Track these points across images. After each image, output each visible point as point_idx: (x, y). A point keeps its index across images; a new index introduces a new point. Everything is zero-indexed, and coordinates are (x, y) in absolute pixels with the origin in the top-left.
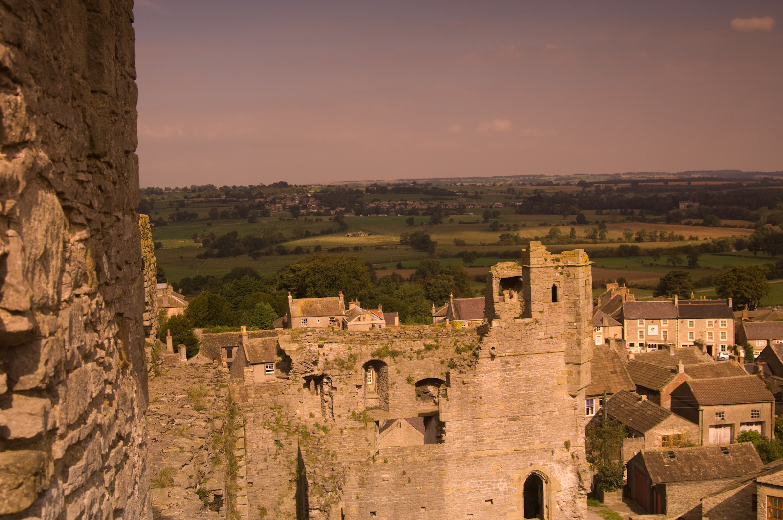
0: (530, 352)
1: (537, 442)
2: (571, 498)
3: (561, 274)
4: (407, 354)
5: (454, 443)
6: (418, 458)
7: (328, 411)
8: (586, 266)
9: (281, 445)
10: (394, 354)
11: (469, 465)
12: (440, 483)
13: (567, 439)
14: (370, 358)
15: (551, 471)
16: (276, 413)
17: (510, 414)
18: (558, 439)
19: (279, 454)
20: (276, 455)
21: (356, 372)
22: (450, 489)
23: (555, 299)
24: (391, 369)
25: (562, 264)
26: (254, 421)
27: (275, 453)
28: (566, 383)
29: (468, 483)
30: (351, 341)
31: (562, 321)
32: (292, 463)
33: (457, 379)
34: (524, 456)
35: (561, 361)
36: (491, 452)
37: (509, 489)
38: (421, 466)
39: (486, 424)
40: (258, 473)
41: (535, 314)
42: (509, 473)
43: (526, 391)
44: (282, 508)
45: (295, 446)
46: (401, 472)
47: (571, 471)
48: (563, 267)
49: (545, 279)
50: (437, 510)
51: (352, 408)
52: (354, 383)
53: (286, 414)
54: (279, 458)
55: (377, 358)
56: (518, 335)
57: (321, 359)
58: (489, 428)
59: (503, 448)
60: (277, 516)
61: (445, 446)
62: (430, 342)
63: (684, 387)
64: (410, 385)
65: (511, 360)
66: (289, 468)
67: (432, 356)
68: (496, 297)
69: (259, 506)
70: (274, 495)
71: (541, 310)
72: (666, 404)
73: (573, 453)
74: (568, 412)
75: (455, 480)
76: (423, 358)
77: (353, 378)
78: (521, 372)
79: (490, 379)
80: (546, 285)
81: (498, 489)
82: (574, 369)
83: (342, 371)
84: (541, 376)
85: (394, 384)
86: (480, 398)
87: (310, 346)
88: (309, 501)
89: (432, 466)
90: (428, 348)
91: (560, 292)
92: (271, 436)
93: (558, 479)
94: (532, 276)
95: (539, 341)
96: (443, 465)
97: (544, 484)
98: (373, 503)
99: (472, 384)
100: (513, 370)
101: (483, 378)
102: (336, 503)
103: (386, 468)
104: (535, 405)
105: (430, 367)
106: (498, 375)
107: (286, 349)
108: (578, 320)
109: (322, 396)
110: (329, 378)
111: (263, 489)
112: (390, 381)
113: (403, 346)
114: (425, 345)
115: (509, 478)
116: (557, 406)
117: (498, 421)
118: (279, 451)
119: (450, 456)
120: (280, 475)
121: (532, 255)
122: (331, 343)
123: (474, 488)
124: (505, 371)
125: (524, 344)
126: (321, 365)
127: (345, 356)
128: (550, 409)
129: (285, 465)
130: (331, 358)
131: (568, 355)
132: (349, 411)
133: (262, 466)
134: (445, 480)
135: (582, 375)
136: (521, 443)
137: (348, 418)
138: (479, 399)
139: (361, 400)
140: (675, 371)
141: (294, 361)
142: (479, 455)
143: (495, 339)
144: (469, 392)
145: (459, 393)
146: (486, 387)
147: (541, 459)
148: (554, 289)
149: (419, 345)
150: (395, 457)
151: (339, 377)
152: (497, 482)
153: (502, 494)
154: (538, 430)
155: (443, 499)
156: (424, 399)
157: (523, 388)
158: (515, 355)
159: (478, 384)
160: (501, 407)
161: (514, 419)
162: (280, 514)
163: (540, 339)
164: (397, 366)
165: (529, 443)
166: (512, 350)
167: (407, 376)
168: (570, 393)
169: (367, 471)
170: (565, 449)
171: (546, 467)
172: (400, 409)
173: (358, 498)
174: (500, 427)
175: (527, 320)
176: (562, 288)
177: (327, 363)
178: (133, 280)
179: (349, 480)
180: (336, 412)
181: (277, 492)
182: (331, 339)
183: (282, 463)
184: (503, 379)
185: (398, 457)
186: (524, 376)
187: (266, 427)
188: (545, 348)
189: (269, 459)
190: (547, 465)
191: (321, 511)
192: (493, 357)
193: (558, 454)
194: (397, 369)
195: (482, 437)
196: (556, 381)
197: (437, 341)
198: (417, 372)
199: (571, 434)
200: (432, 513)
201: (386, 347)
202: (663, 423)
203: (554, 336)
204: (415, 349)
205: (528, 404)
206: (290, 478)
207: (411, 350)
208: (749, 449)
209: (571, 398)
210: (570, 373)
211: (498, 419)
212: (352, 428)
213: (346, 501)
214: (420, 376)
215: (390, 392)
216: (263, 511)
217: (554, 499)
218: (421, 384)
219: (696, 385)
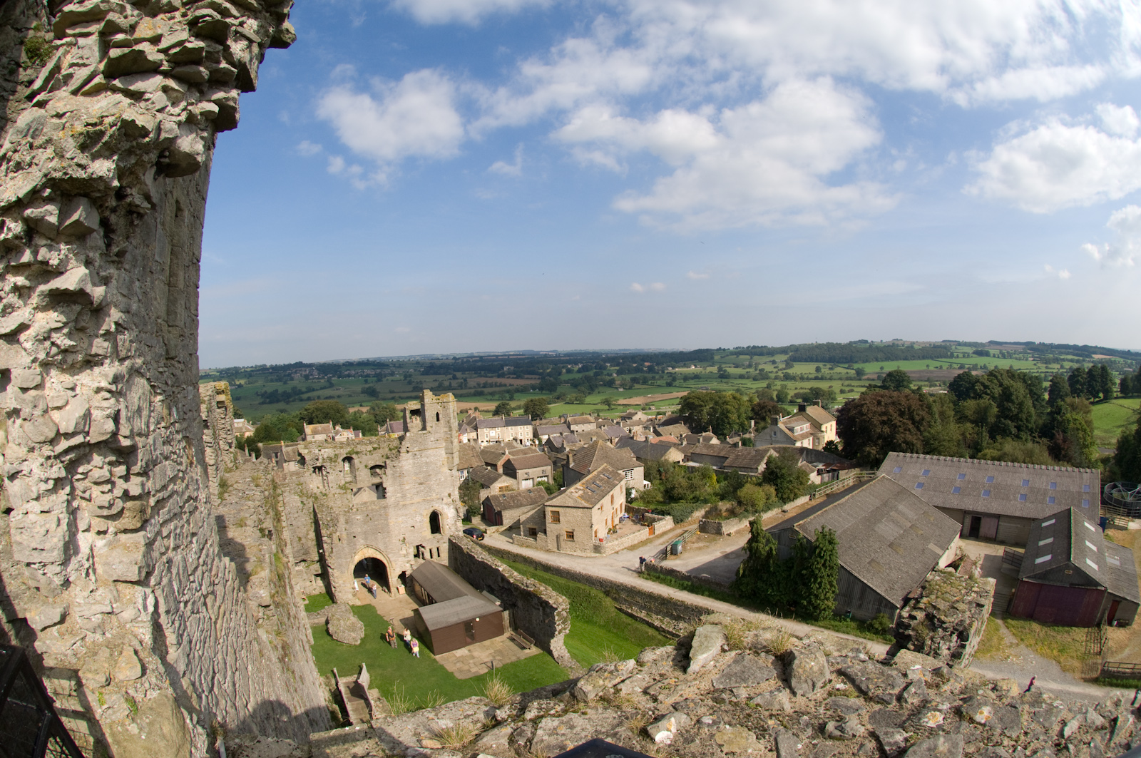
0: (427, 448)
1: (434, 494)
2: (454, 522)
3: (441, 406)
4: (364, 453)
5: (392, 498)
6: (374, 507)
7: (326, 485)
8: (454, 402)
9: (304, 504)
10: (357, 453)
11: (401, 509)
12: (386, 519)
13: (449, 492)
14: (345, 456)
15: (443, 509)
16: (300, 487)
17: (419, 481)
18: (445, 492)
20: (302, 509)
21: (339, 463)
22: (392, 522)
23: (438, 420)
24: (356, 461)
25: (441, 401)
26: (288, 492)
28: (446, 463)
29: (401, 519)
30: (335, 447)
31: (442, 431)
32: (311, 513)
33: (391, 465)
34: (428, 502)
35: (443, 452)
36: (411, 502)
37: (422, 520)
38: (376, 511)
39: (407, 487)
40: (293, 519)
41: (428, 428)
42: (422, 512)
43: (426, 469)
44: (308, 536)
45: (311, 504)
46: (366, 515)
47: (453, 508)
48: (441, 403)
49: (433, 409)
50: (387, 533)
51: (339, 483)
52: (338, 469)
53: (305, 487)
54: (304, 510)
55: (349, 455)
56: (420, 440)
57: (320, 457)
58: (409, 489)
59: (417, 499)
60: (307, 541)
61: (387, 499)
62: (375, 446)
63: (509, 461)
64: (367, 469)
65: (417, 453)
66: (310, 515)
67: (377, 453)
68: (408, 420)
69: (296, 535)
70: (304, 530)
71: (431, 426)
72: (501, 470)
73: (453, 499)
74: (450, 479)
75: (394, 517)
76: (372, 454)
77: (337, 467)
78: (423, 459)
79: (407, 464)
80: (433, 412)
81: (417, 520)
82: (450, 456)
83: (331, 463)
84: (433, 460)
85: (359, 469)
87: (315, 450)
88: (322, 532)
89: (382, 511)
90: (375, 449)
91: (440, 416)
92: (299, 499)
93: (447, 513)
94: (426, 408)
95: (431, 442)
96: (387, 510)
97: (440, 516)
98: (354, 532)
99: (398, 467)
100: (418, 458)
101: (403, 463)
102: (335, 532)
103: (358, 513)
104: (431, 476)
105: (376, 459)
106: (411, 461)
107: (302, 453)
108: (451, 430)
109: (322, 477)
110: (325, 467)
111: (298, 527)
112: (356, 467)
113: (362, 448)
114: (373, 447)
115: (421, 515)
116: (442, 475)
117: (413, 485)
118: (304, 507)
119: (391, 505)
120: (306, 520)
121: (425, 397)
122: (326, 448)
123: (404, 521)
124: (415, 459)
125: (424, 444)
126: (320, 460)
127: (332, 455)
128: (439, 477)
129: (307, 514)
130: (325, 456)
131: (446, 449)
132: (337, 484)
133: (296, 515)
134: (389, 518)
135: (454, 458)
136: (426, 496)
137: (337, 488)
138: (403, 475)
139: (342, 478)
140: (504, 454)
141: (307, 459)
142: (405, 503)
143: (409, 442)
144: (397, 471)
145: (392, 472)
146: (406, 468)
147: (437, 503)
148: (438, 414)
149: (370, 448)
150: (362, 507)
151: (330, 466)
152: (416, 517)
153: (419, 522)
154: (434, 488)
155: (389, 527)
156: (375, 476)
157: (425, 467)
158: (419, 450)
159: (401, 466)
160: (414, 478)
161: (421, 484)
162: (308, 539)
164: (360, 459)
165: (430, 496)
166: (417, 448)
167: (365, 464)
168: (450, 469)
169: (349, 515)
170: (449, 498)
171: (440, 507)
172: (363, 482)
173: (346, 529)
174: (414, 488)
175: (424, 432)
176: (441, 414)
177: (324, 459)
178: (195, 419)
179: (340, 520)
180: (331, 485)
182: (326, 446)
184: (414, 463)
185: (364, 507)
186: (425, 461)
187: (296, 494)
188: (434, 446)
189: (299, 511)
191: (328, 537)
192: (408, 452)
193: (445, 501)
194: (359, 461)
195: (406, 494)
196: (441, 463)
197: (379, 445)
198: (370, 462)
199: (452, 490)
200: (384, 535)
201: (353, 449)
202: (499, 480)
203: (438, 439)
204: (368, 450)
205: (428, 475)
206: (311, 521)
207: (366, 450)
208: (541, 489)
209: (451, 472)
210: (448, 458)
212: (339, 493)
213: (340, 531)
214: (372, 464)
215: (357, 473)
216: (300, 539)
217: (445, 523)
218: (372, 468)
219: (514, 459)
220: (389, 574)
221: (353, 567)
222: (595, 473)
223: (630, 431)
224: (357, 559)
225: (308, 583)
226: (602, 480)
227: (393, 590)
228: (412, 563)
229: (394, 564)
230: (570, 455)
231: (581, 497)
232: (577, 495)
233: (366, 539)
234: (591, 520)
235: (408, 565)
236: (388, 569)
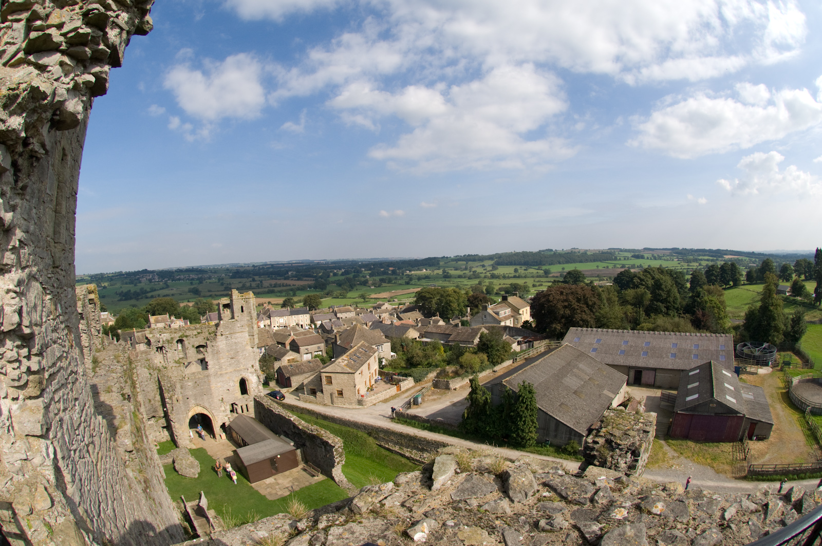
0: (235, 332)
1: (242, 366)
2: (256, 385)
3: (244, 301)
4: (191, 336)
5: (212, 369)
6: (200, 376)
7: (166, 360)
8: (253, 298)
9: (152, 375)
10: (187, 336)
11: (219, 377)
12: (209, 385)
13: (252, 364)
14: (178, 339)
15: (248, 377)
16: (148, 362)
17: (231, 356)
18: (249, 364)
19: (151, 378)
21: (174, 344)
22: (213, 387)
23: (242, 311)
24: (186, 342)
25: (244, 298)
28: (249, 343)
29: (219, 384)
30: (171, 332)
31: (246, 319)
33: (210, 345)
34: (238, 372)
35: (247, 335)
36: (226, 371)
37: (234, 385)
38: (202, 379)
39: (223, 361)
40: (146, 386)
41: (236, 318)
42: (234, 379)
44: (156, 399)
45: (156, 375)
46: (194, 382)
47: (255, 376)
49: (239, 304)
50: (210, 395)
51: (174, 358)
52: (174, 349)
55: (181, 338)
56: (230, 326)
57: (161, 340)
58: (224, 363)
59: (230, 370)
61: (209, 370)
62: (199, 331)
63: (294, 341)
64: (194, 348)
65: (229, 336)
66: (156, 383)
67: (200, 336)
68: (222, 312)
69: (148, 399)
71: (238, 316)
72: (288, 347)
73: (255, 369)
74: (252, 354)
75: (214, 383)
76: (197, 337)
77: (173, 347)
78: (233, 340)
79: (222, 344)
80: (239, 306)
81: (230, 385)
82: (252, 337)
83: (169, 344)
84: (240, 341)
85: (188, 348)
86: (219, 351)
87: (157, 335)
89: (206, 379)
90: (199, 333)
91: (244, 309)
92: (147, 371)
93: (251, 379)
94: (234, 303)
96: (209, 378)
97: (247, 382)
98: (186, 395)
99: (216, 346)
100: (230, 339)
101: (219, 343)
102: (174, 396)
103: (189, 380)
104: (239, 352)
105: (200, 341)
106: (225, 342)
107: (149, 337)
108: (251, 319)
109: (163, 355)
110: (165, 347)
111: (148, 392)
112: (186, 347)
113: (190, 333)
114: (197, 332)
115: (233, 381)
116: (247, 352)
119: (212, 374)
120: (153, 386)
121: (233, 294)
122: (165, 333)
123: (222, 385)
124: (227, 340)
125: (233, 329)
126: (161, 342)
127: (169, 339)
128: (245, 353)
130: (164, 339)
131: (249, 332)
132: (173, 360)
133: (146, 383)
134: (211, 384)
135: (255, 339)
136: (236, 367)
137: (173, 362)
139: (177, 355)
141: (152, 341)
142: (222, 373)
143: (222, 328)
144: (215, 349)
145: (211, 350)
146: (221, 347)
147: (244, 372)
148: (242, 307)
149: (195, 332)
150: (191, 376)
151: (168, 346)
152: (230, 382)
153: (232, 387)
154: (241, 361)
155: (211, 390)
156: (199, 353)
157: (234, 346)
158: (230, 334)
159: (218, 346)
160: (227, 354)
161: (232, 358)
162: (156, 401)
163: (239, 327)
164: (188, 341)
165: (239, 367)
166: (229, 332)
167: (192, 345)
168: (252, 347)
169: (183, 382)
170: (252, 368)
172: (192, 358)
173: (181, 393)
174: (228, 362)
175: (233, 320)
176: (245, 307)
177: (163, 341)
178: (73, 313)
179: (177, 387)
180: (169, 361)
183: (153, 382)
184: (227, 344)
185: (193, 376)
186: (234, 342)
187: (145, 368)
188: (240, 330)
190: (247, 374)
191: (169, 399)
192: (222, 335)
193: (250, 371)
195: (222, 366)
196: (246, 343)
197: (202, 330)
199: (254, 362)
200: (208, 396)
201: (184, 334)
202: (287, 354)
203: (243, 325)
205: (237, 352)
206: (157, 387)
207: (193, 334)
208: (317, 360)
209: (253, 349)
210: (250, 339)
211: (227, 359)
212: (175, 366)
214: (197, 344)
215: (187, 351)
216: (150, 401)
217: (250, 387)
218: (198, 347)
219: (298, 339)
220: (214, 425)
221: (188, 421)
222: (356, 348)
223: (380, 317)
224: (191, 414)
226: (361, 353)
227: (217, 436)
228: (230, 416)
229: (216, 418)
230: (337, 335)
231: (347, 365)
232: (343, 364)
233: (196, 399)
234: (354, 382)
235: (227, 418)
236: (213, 421)
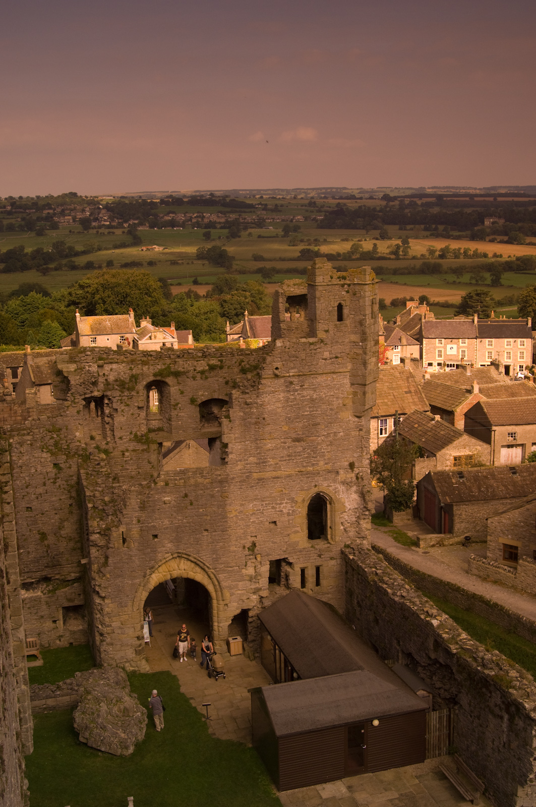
0: (314, 372)
1: (322, 463)
2: (354, 519)
3: (348, 292)
4: (191, 374)
5: (237, 465)
6: (200, 480)
7: (109, 433)
8: (373, 284)
9: (60, 469)
10: (177, 375)
11: (253, 486)
12: (223, 506)
13: (351, 460)
14: (152, 378)
15: (336, 492)
16: (55, 436)
17: (294, 436)
18: (343, 460)
19: (59, 478)
20: (55, 479)
21: (138, 393)
22: (233, 512)
23: (340, 318)
24: (173, 389)
25: (348, 282)
26: (31, 445)
27: (54, 476)
28: (351, 404)
29: (251, 505)
30: (132, 361)
31: (347, 340)
32: (72, 487)
33: (240, 400)
34: (308, 477)
35: (347, 381)
36: (274, 474)
37: (293, 511)
38: (203, 488)
39: (270, 445)
40: (37, 498)
41: (321, 335)
42: (293, 495)
43: (310, 412)
44: (62, 532)
45: (74, 468)
46: (182, 494)
47: (356, 492)
48: (349, 285)
49: (331, 297)
50: (220, 532)
51: (134, 430)
52: (136, 404)
53: (65, 437)
54: (59, 482)
55: (159, 378)
56: (303, 356)
57: (101, 380)
58: (273, 450)
59: (287, 469)
60: (58, 540)
61: (229, 467)
62: (214, 362)
63: (478, 407)
64: (194, 406)
65: (295, 380)
66: (69, 491)
67: (216, 376)
68: (283, 315)
69: (39, 531)
70: (55, 520)
71: (327, 329)
72: (460, 424)
73: (358, 474)
74: (353, 433)
75: (238, 502)
76: (207, 378)
77: (134, 399)
78: (305, 393)
79: (274, 400)
80: (332, 303)
81: (282, 511)
82: (359, 389)
83: (122, 392)
84: (326, 396)
85: (177, 404)
86: (264, 419)
87: (90, 366)
88: (90, 525)
89: (215, 488)
90: (212, 368)
91: (346, 311)
92: (49, 459)
93: (343, 500)
94: (318, 294)
95: (323, 361)
96: (225, 487)
97: (328, 506)
98: (154, 526)
99: (255, 405)
100: (297, 390)
101: (266, 398)
102: (117, 527)
103: (168, 490)
104: (319, 427)
105: (214, 388)
106: (282, 396)
107: (64, 370)
108: (364, 340)
109: (103, 418)
110: (109, 399)
111: (43, 514)
112: (173, 402)
113: (186, 366)
114: (208, 365)
115: (293, 500)
116: (341, 427)
117: (282, 443)
118: (58, 475)
119: (233, 478)
120: (60, 499)
121: (318, 272)
122: (111, 363)
123: (257, 510)
124: (289, 391)
125: (309, 364)
126: (101, 386)
127: (125, 377)
128: (335, 430)
129: (64, 489)
130: (111, 378)
131: (353, 375)
132: (131, 433)
133: (41, 490)
134: (228, 502)
135: (367, 395)
136: (305, 464)
137: (130, 440)
138: (263, 421)
139: (143, 422)
140: (470, 392)
141: (72, 382)
142: (263, 477)
143: (279, 359)
144: (253, 413)
145: (242, 414)
146: (270, 408)
147: (325, 481)
148: (340, 307)
149: (202, 365)
150: (176, 480)
151: (120, 398)
152: (281, 504)
153: (286, 516)
154: (323, 451)
155: (226, 521)
156: (208, 421)
157: (308, 409)
158: (299, 375)
159: (262, 405)
160: (285, 428)
161: (298, 440)
162: (61, 538)
163: (325, 359)
164: (180, 387)
165: (313, 465)
166: (296, 370)
167: (190, 397)
168: (355, 414)
169: (148, 494)
170: (350, 471)
171: (330, 488)
172: (183, 431)
173: (139, 521)
174: (284, 448)
175: (311, 340)
176: (348, 307)
177: (107, 383)
179: (130, 503)
180: (118, 434)
181: (57, 517)
182: (111, 359)
183: (62, 486)
184: (287, 400)
185: (180, 479)
186: (308, 397)
187: (44, 450)
188: (330, 368)
189: (48, 483)
190: (331, 486)
191: (102, 535)
192: (276, 377)
193: (342, 475)
194: (180, 390)
195: (266, 458)
196: (341, 402)
197: (221, 361)
198: (200, 393)
199: (355, 455)
200: (215, 535)
201: (169, 367)
202: (456, 443)
203: (339, 356)
204: (199, 369)
205: (313, 425)
206: (70, 502)
207: (195, 370)
209: (357, 419)
210: (355, 394)
211: (282, 441)
212: (134, 451)
213: (127, 524)
214: (203, 396)
215: (174, 413)
216: (43, 536)
217: (338, 520)
218: (203, 405)
219: (489, 405)
220: (215, 612)
221: (144, 595)
224: (155, 579)
225: (49, 624)
227: (219, 643)
228: (265, 593)
229: (227, 594)
233: (177, 541)
235: (255, 597)
236: (215, 602)
